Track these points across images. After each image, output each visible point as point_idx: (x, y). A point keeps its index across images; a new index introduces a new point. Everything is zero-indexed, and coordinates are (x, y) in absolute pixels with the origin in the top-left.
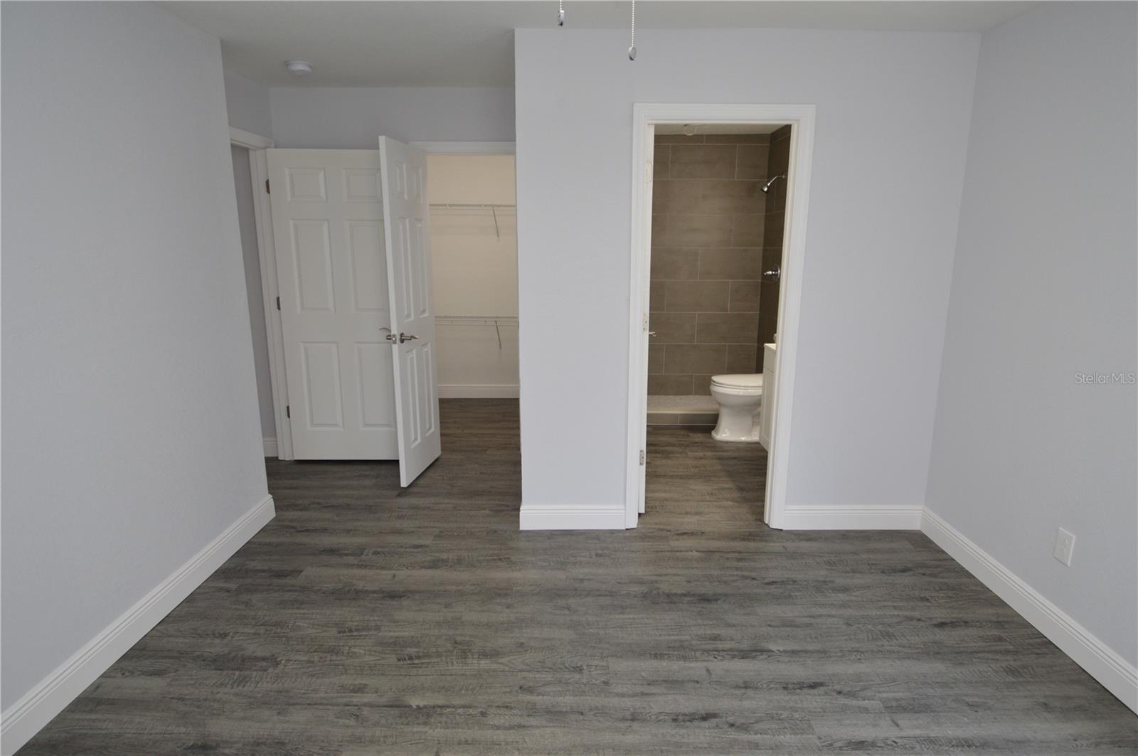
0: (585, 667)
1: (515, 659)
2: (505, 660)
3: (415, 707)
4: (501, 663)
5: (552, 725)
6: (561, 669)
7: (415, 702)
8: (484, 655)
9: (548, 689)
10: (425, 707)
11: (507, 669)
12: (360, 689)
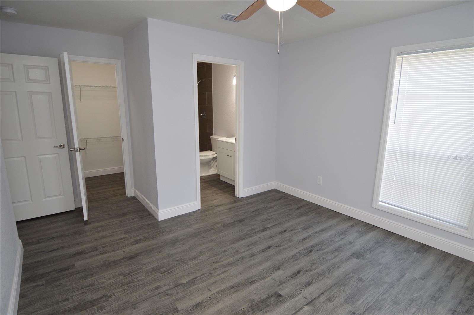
0: (227, 250)
1: (203, 256)
2: (200, 258)
3: (185, 283)
4: (200, 260)
5: (233, 267)
6: (220, 253)
7: (184, 281)
8: (192, 260)
9: (222, 259)
10: (189, 281)
11: (203, 260)
12: (158, 287)
